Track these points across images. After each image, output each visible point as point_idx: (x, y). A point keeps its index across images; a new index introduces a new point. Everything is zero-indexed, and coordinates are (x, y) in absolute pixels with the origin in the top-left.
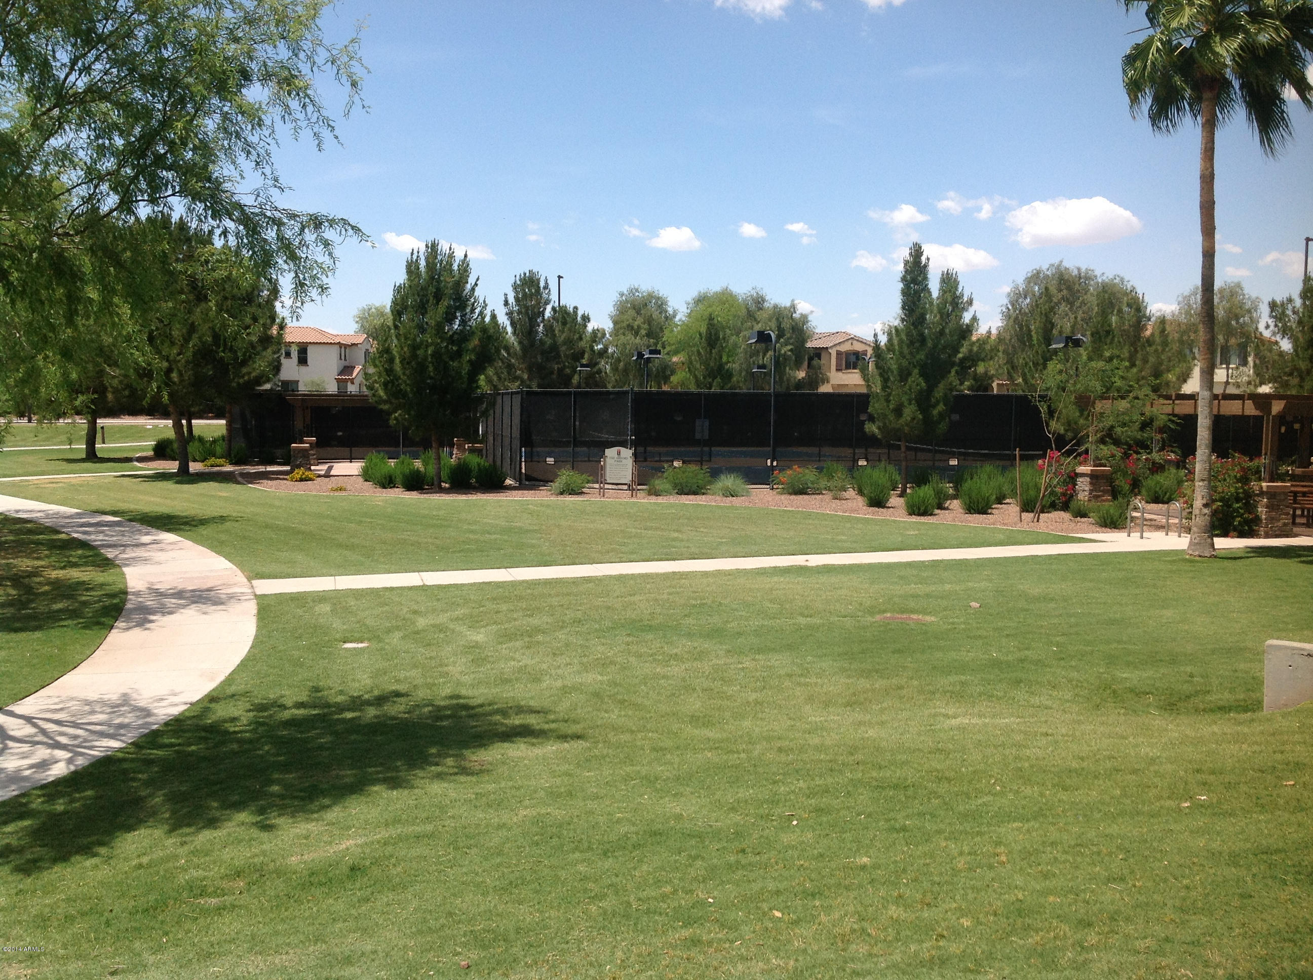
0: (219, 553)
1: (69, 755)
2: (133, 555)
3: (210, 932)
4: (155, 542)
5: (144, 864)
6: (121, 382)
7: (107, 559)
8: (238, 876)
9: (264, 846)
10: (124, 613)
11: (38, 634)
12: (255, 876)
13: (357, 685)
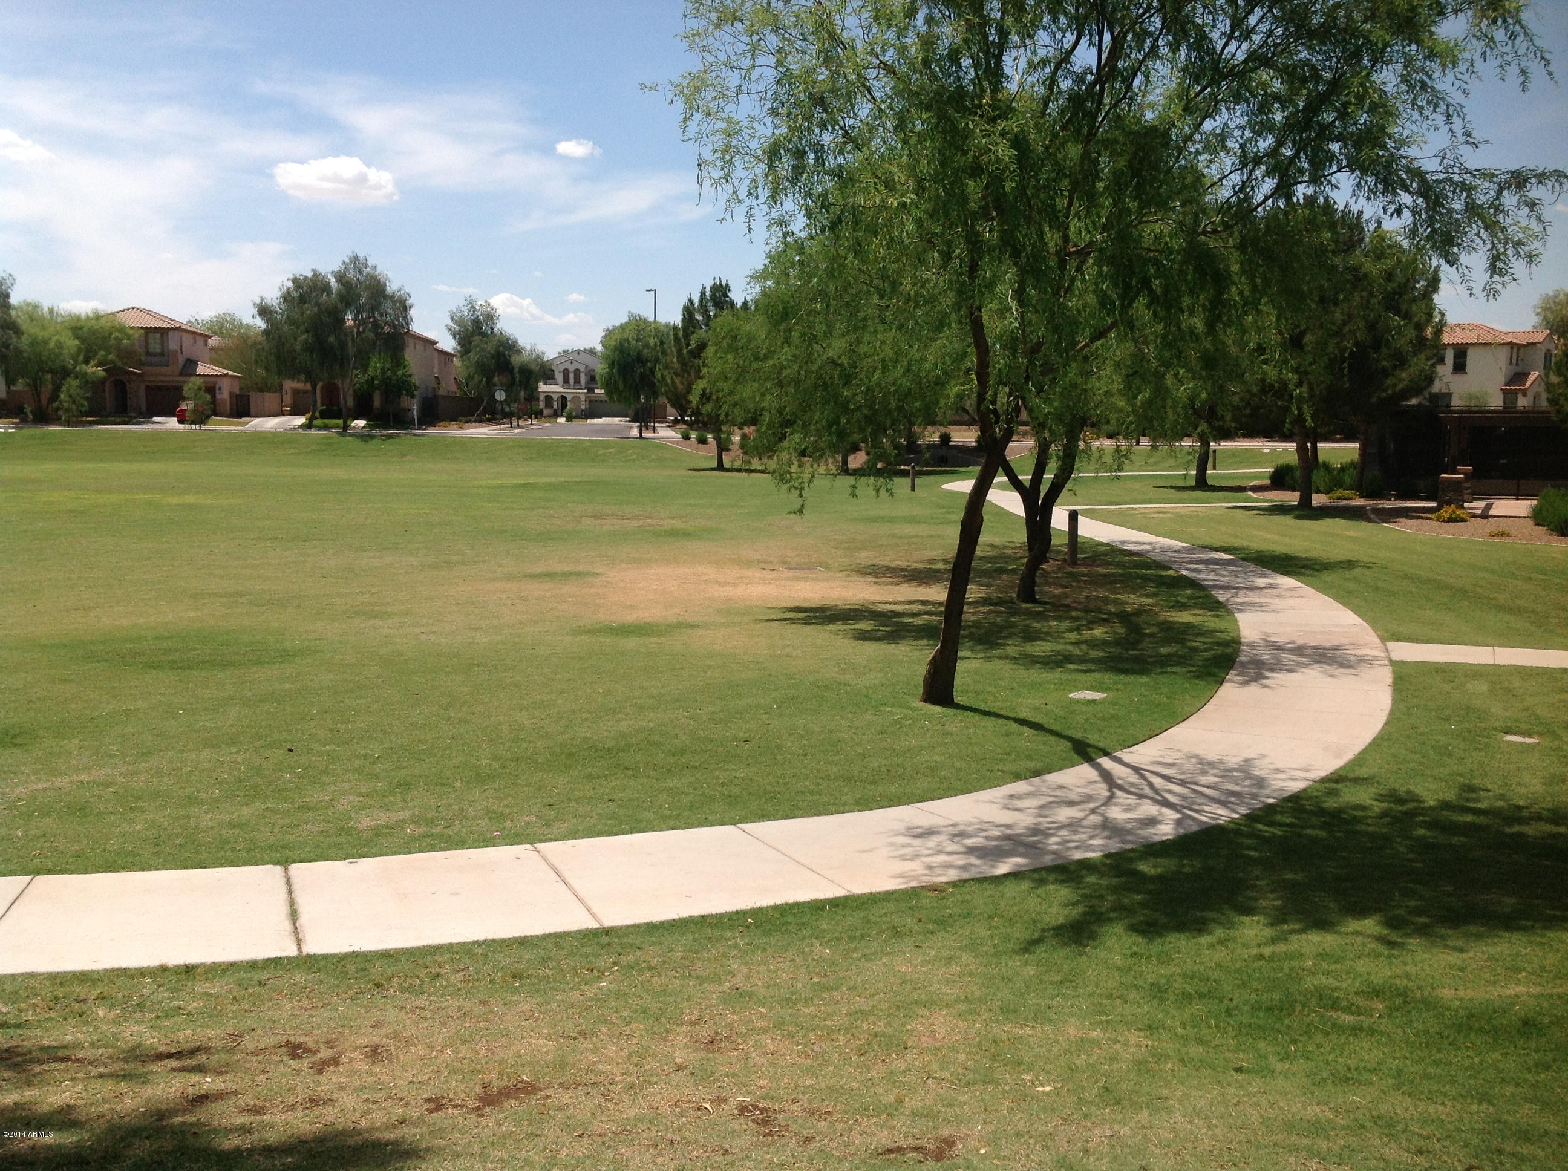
0: (1346, 604)
1: (1178, 816)
2: (1247, 599)
3: (1345, 1054)
4: (1271, 586)
5: (1266, 955)
6: (1242, 399)
7: (1218, 602)
8: (1377, 996)
9: (1408, 968)
10: (1236, 665)
11: (1145, 679)
12: (1398, 1001)
13: (1523, 790)
